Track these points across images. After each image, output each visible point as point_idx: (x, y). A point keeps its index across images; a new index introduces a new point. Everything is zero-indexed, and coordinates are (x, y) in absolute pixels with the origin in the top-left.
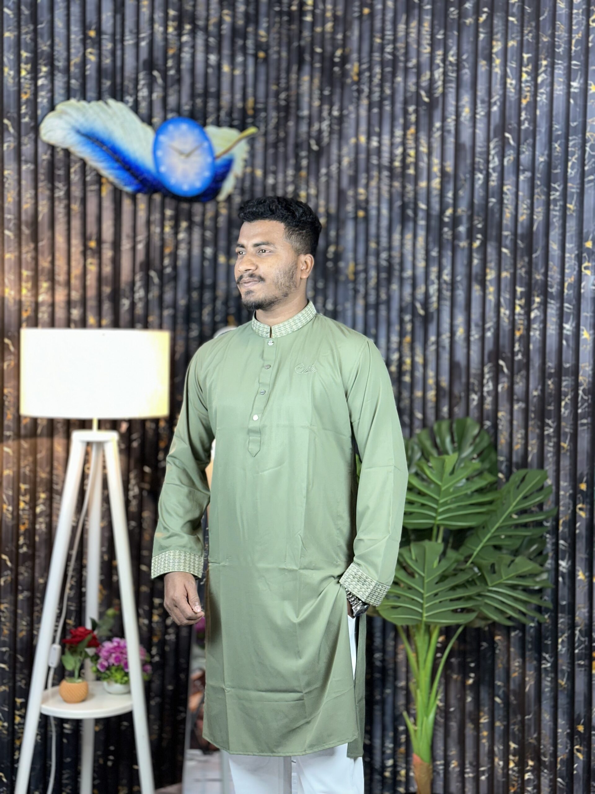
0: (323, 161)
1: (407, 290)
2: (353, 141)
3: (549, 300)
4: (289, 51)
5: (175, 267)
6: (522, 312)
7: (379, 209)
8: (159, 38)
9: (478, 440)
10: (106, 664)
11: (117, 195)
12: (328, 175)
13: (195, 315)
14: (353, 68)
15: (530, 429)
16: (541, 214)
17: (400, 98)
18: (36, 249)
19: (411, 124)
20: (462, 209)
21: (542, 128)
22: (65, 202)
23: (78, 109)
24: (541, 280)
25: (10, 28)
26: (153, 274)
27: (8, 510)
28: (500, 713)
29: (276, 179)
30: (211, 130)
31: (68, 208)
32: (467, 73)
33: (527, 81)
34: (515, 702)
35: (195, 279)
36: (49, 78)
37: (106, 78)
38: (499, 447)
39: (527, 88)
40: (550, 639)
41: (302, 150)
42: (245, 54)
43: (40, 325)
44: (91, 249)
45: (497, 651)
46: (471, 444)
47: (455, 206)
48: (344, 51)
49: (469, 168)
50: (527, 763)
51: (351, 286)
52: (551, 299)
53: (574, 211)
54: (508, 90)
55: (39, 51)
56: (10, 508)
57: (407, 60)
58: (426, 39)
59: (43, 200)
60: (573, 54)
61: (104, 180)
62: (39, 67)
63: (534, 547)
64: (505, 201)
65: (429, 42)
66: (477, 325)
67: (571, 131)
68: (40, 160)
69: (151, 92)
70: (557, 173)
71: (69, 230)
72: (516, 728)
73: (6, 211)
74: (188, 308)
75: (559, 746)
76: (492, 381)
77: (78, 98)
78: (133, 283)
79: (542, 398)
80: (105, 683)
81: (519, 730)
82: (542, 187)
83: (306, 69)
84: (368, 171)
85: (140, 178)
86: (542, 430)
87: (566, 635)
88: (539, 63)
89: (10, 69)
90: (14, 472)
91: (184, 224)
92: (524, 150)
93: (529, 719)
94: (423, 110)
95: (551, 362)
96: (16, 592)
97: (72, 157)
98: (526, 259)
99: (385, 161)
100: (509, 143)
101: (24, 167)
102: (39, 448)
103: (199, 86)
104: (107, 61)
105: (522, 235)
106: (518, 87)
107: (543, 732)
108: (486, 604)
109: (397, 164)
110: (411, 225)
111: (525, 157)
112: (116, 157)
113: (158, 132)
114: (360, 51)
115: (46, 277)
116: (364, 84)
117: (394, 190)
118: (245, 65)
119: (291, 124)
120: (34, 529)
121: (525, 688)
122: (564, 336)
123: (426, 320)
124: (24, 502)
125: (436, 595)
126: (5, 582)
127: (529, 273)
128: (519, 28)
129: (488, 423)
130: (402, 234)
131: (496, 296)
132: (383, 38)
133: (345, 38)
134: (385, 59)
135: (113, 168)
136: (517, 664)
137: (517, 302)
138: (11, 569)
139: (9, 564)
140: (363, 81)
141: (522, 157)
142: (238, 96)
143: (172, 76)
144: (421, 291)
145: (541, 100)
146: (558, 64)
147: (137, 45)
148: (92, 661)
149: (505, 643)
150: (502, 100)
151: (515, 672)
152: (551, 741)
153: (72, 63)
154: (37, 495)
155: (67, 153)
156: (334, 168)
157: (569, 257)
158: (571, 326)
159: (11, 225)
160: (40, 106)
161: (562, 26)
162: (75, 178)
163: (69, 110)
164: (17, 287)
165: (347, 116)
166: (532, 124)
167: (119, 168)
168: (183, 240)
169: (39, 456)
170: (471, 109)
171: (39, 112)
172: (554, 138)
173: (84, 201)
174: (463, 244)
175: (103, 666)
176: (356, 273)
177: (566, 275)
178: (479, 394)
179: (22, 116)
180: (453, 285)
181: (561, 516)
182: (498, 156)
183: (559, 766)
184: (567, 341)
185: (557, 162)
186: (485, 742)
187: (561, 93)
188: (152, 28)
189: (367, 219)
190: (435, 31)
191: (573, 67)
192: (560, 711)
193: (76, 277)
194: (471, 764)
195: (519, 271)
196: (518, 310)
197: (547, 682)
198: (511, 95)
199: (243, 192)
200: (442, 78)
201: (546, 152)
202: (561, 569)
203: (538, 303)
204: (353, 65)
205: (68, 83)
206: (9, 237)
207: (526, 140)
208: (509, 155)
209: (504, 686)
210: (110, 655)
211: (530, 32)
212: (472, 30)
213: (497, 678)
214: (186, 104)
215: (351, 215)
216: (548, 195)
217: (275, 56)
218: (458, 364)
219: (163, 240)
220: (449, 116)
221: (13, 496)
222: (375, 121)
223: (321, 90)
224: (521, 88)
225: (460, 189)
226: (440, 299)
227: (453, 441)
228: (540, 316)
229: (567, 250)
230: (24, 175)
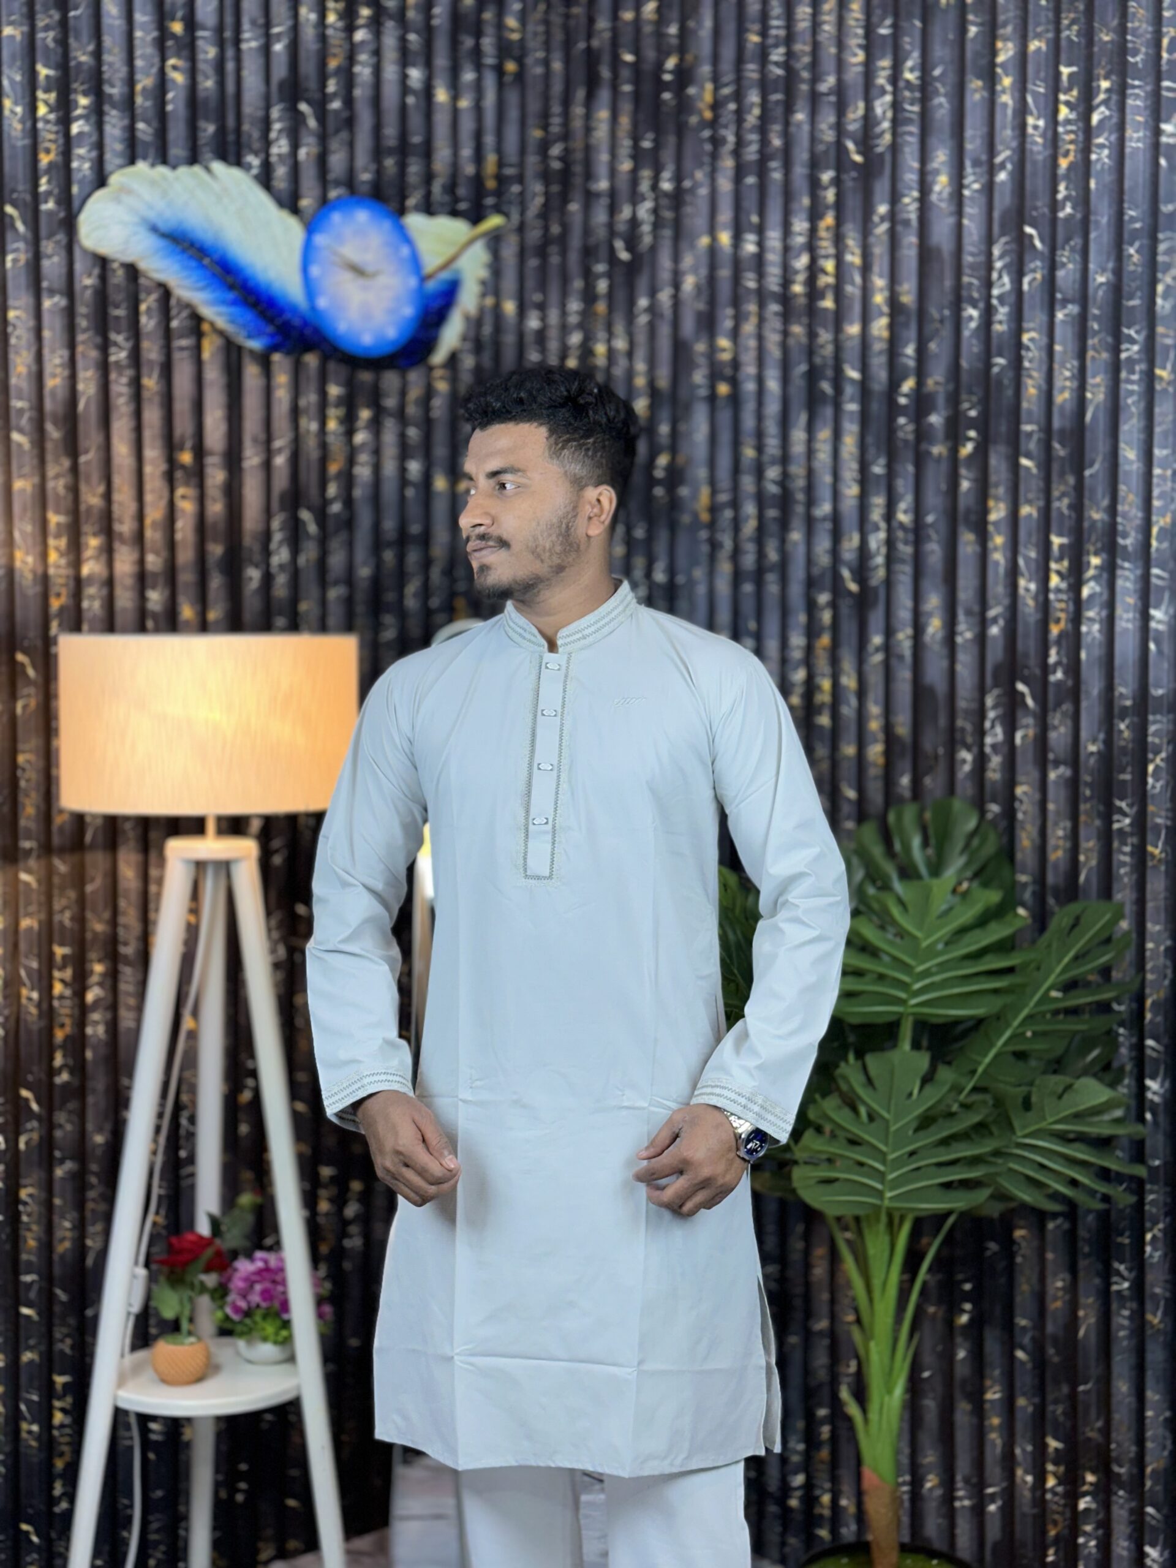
0: (642, 283)
1: (823, 544)
2: (705, 241)
3: (1119, 562)
4: (567, 61)
5: (349, 502)
6: (1064, 585)
7: (760, 380)
8: (309, 34)
9: (976, 842)
10: (243, 1304)
11: (233, 355)
12: (652, 309)
13: (390, 597)
14: (703, 93)
15: (1083, 818)
16: (1102, 389)
17: (801, 155)
18: (75, 469)
19: (827, 207)
20: (936, 380)
21: (1103, 218)
22: (130, 372)
23: (153, 183)
24: (1102, 521)
25: (13, 18)
26: (305, 515)
27: (30, 999)
28: (1025, 1380)
29: (543, 319)
30: (415, 221)
31: (136, 385)
32: (942, 104)
33: (1068, 122)
34: (1056, 1359)
35: (389, 525)
36: (93, 119)
37: (207, 119)
38: (1019, 856)
39: (1068, 136)
40: (1127, 1233)
41: (598, 261)
42: (479, 67)
43: (85, 627)
44: (183, 467)
45: (1019, 1260)
46: (963, 852)
47: (921, 374)
48: (682, 60)
49: (949, 297)
50: (1084, 1478)
51: (704, 534)
52: (1124, 560)
53: (1169, 383)
54: (1029, 140)
55: (73, 63)
56: (35, 995)
57: (815, 79)
58: (856, 35)
59: (86, 369)
60: (1164, 67)
61: (205, 327)
62: (72, 97)
63: (1095, 1053)
64: (1026, 364)
65: (862, 41)
66: (969, 613)
67: (1162, 221)
68: (78, 287)
69: (295, 146)
70: (1133, 307)
71: (138, 429)
72: (1060, 1410)
73: (13, 392)
74: (376, 581)
75: (1149, 1445)
76: (1003, 725)
77: (150, 160)
78: (267, 535)
79: (1107, 757)
80: (241, 1344)
81: (1064, 1413)
82: (1103, 335)
83: (604, 95)
84: (736, 302)
85: (279, 321)
86: (1109, 822)
87: (1161, 1226)
88: (1094, 84)
89: (16, 103)
90: (40, 922)
91: (365, 414)
92: (1064, 260)
93: (1085, 1392)
94: (850, 178)
95: (1126, 686)
96: (49, 1164)
97: (142, 281)
98: (1071, 480)
99: (773, 283)
100: (1033, 246)
101: (47, 304)
102: (90, 871)
103: (390, 132)
104: (208, 84)
105: (1062, 431)
106: (1050, 134)
107: (1116, 1417)
108: (1011, 1170)
109: (798, 288)
110: (828, 411)
111: (1068, 273)
112: (230, 279)
113: (311, 227)
114: (716, 59)
115: (96, 528)
116: (726, 127)
117: (791, 342)
118: (478, 87)
119: (574, 207)
120: (82, 1035)
121: (1076, 1331)
122: (1152, 634)
123: (863, 601)
124: (62, 981)
125: (912, 1154)
126: (27, 1143)
127: (1078, 507)
128: (1051, 15)
129: (994, 808)
130: (810, 429)
131: (1009, 554)
132: (764, 33)
133: (684, 33)
134: (772, 77)
135: (224, 302)
136: (1060, 1284)
137: (1053, 566)
138: (38, 1118)
139: (35, 1106)
140: (723, 120)
141: (1060, 274)
142: (466, 152)
143: (336, 112)
144: (851, 543)
145: (1098, 160)
146: (1134, 87)
147: (266, 50)
148: (213, 1298)
149: (1035, 1243)
150: (1016, 158)
151: (1055, 1299)
152: (1131, 1435)
153: (139, 87)
154: (88, 966)
155: (132, 271)
156: (665, 297)
157: (1159, 476)
158: (1166, 613)
159: (24, 421)
160: (76, 176)
161: (1141, 11)
162: (148, 322)
163: (135, 186)
164: (38, 549)
165: (692, 190)
166: (1080, 208)
167: (234, 303)
168: (363, 445)
169: (89, 888)
170: (951, 179)
171: (75, 189)
172: (1126, 236)
173: (167, 370)
174: (938, 450)
175: (237, 1309)
176: (714, 509)
177: (1154, 511)
178: (975, 749)
179: (42, 198)
180: (918, 531)
181: (1148, 991)
182: (1009, 273)
183: (1148, 1484)
184: (1158, 644)
185: (1134, 285)
186: (995, 1439)
187: (1140, 145)
188: (296, 15)
189: (735, 400)
190: (875, 19)
191: (1165, 93)
192: (1150, 1375)
193: (154, 523)
194: (967, 1481)
195: (1056, 504)
196: (1054, 581)
197: (1122, 1318)
198: (1035, 148)
199: (478, 346)
200: (889, 114)
201: (1111, 265)
202: (1149, 1095)
203: (1096, 567)
204: (702, 88)
205: (131, 129)
206: (20, 445)
207: (1067, 240)
208: (1034, 271)
209: (1034, 1328)
210: (251, 1287)
211: (1073, 22)
212: (952, 18)
213: (1018, 1310)
214: (366, 170)
215: (703, 392)
216: (1116, 350)
217: (539, 70)
218: (931, 691)
219: (324, 446)
220: (906, 192)
221: (39, 971)
222: (750, 201)
223: (636, 139)
224: (1055, 134)
225: (931, 340)
226: (890, 560)
227: (925, 843)
228: (1101, 594)
229: (1155, 461)
230: (46, 319)
